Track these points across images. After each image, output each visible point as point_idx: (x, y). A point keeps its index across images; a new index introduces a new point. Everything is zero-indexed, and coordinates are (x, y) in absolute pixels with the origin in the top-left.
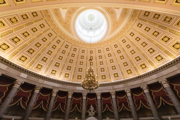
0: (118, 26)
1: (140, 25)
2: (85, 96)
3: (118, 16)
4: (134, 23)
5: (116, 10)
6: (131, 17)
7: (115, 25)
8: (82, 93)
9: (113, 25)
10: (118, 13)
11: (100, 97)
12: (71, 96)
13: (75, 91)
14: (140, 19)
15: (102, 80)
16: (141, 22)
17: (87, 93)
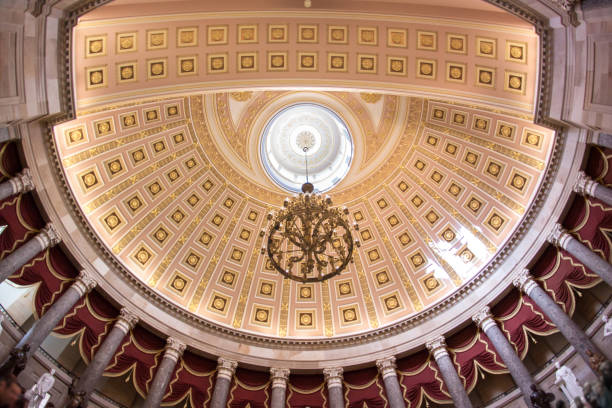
0: (379, 146)
1: (432, 141)
2: (282, 378)
3: (377, 120)
4: (419, 136)
5: (370, 106)
6: (409, 122)
7: (372, 141)
8: (269, 368)
9: (369, 142)
10: (376, 111)
11: (339, 380)
12: (230, 374)
13: (244, 360)
14: (428, 125)
15: (343, 325)
16: (435, 133)
17: (291, 370)
